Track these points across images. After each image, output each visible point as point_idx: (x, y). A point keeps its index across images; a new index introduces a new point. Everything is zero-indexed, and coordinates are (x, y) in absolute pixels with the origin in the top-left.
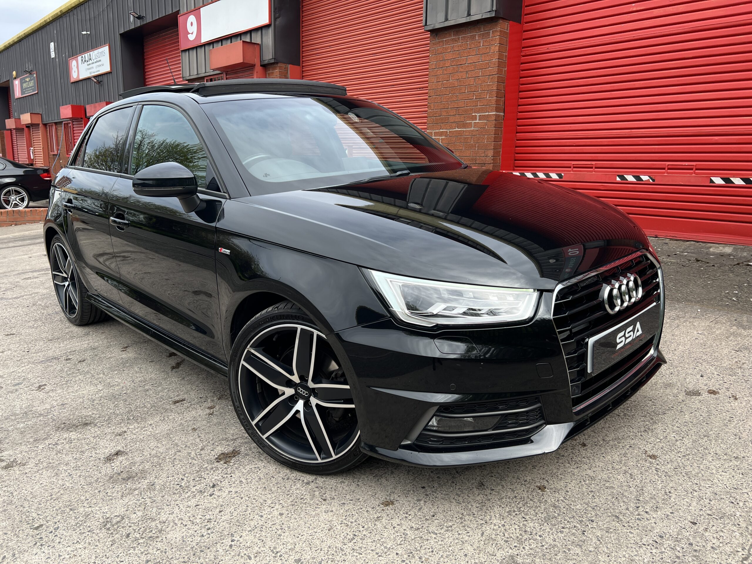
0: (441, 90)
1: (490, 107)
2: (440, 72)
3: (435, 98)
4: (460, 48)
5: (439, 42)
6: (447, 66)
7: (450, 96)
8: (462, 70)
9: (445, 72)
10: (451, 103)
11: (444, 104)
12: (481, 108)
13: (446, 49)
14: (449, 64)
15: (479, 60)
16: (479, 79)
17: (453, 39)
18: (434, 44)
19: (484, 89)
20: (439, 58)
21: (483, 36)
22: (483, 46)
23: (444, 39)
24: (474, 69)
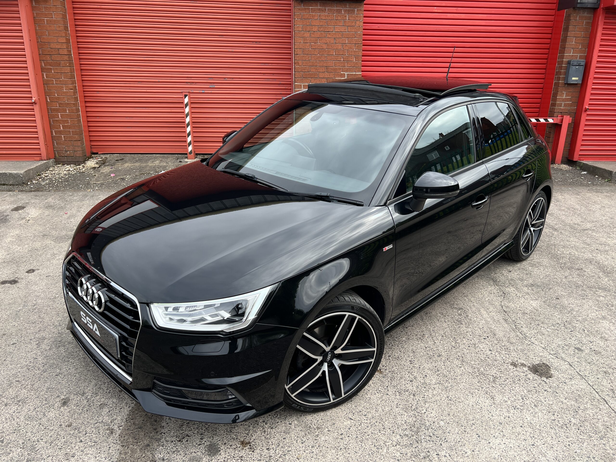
0: (309, 50)
1: (357, 68)
2: (307, 35)
3: (304, 56)
4: (327, 17)
5: (305, 9)
6: (314, 30)
7: (319, 56)
8: (330, 36)
9: (313, 36)
10: (320, 62)
11: (313, 62)
12: (349, 68)
13: (313, 16)
14: (316, 29)
15: (346, 31)
16: (346, 45)
17: (319, 9)
18: (299, 9)
19: (351, 54)
20: (305, 22)
21: (349, 12)
22: (349, 19)
23: (310, 8)
24: (341, 37)
